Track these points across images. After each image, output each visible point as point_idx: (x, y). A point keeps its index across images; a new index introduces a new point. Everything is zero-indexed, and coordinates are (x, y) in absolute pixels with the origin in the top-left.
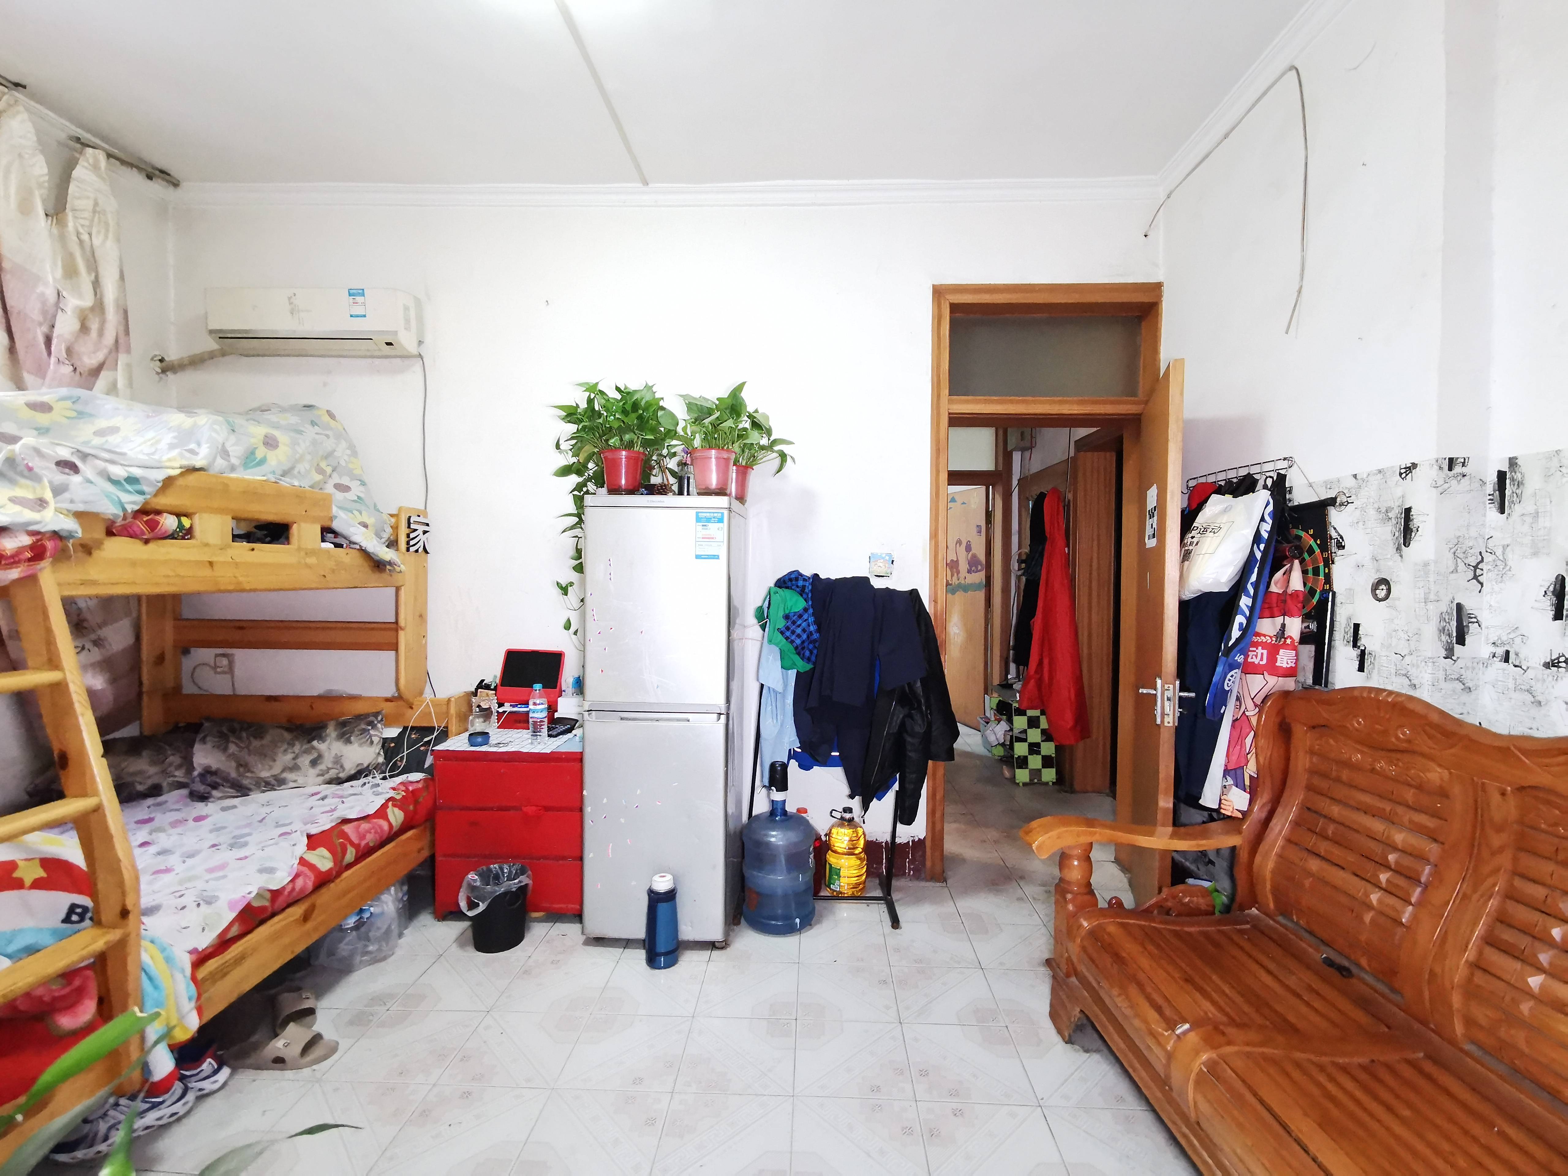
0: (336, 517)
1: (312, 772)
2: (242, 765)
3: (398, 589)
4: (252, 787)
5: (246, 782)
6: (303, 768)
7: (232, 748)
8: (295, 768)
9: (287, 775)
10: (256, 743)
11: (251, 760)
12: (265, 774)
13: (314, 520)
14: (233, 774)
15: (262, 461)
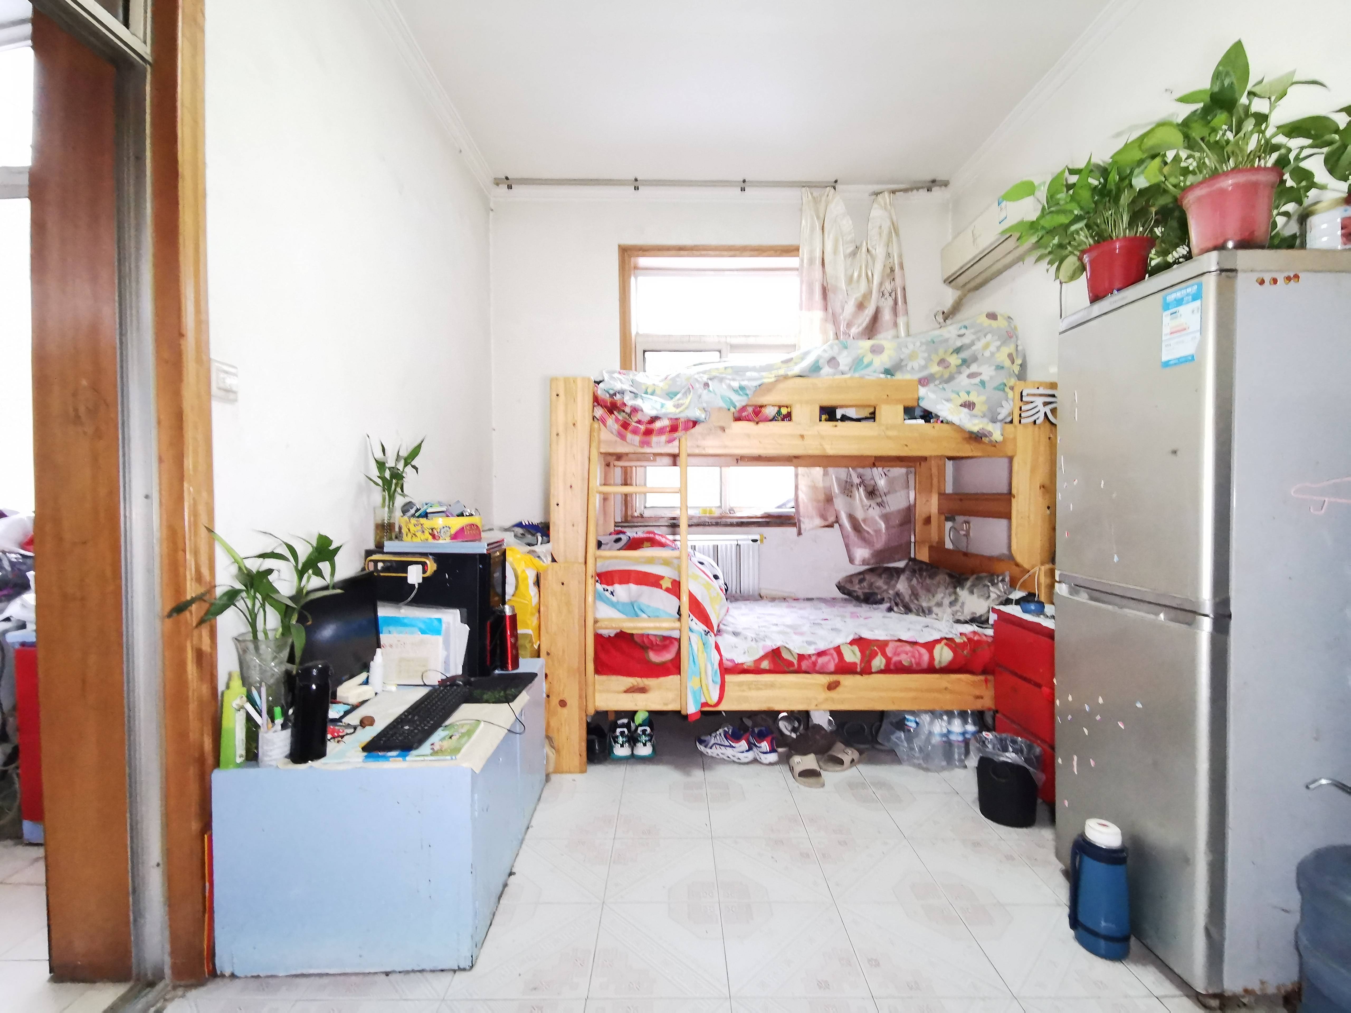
0: (923, 399)
1: (949, 611)
2: (915, 595)
3: (1011, 459)
4: (914, 610)
5: (912, 606)
6: (944, 605)
7: (914, 581)
8: (939, 605)
9: (935, 609)
10: (928, 581)
11: (921, 592)
12: (925, 604)
13: (898, 401)
14: (907, 599)
15: (870, 364)
